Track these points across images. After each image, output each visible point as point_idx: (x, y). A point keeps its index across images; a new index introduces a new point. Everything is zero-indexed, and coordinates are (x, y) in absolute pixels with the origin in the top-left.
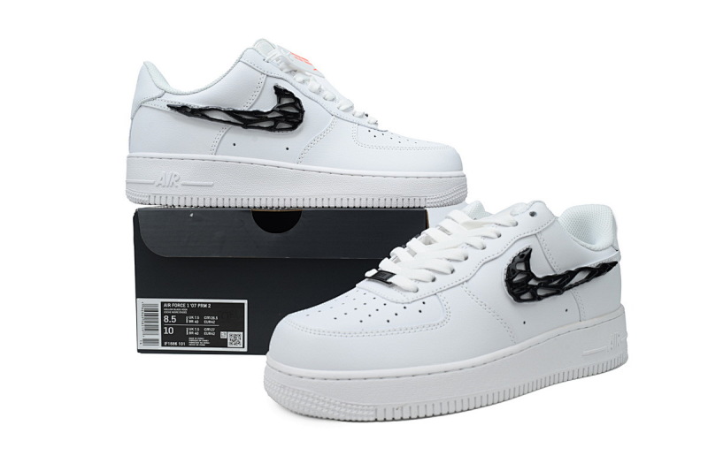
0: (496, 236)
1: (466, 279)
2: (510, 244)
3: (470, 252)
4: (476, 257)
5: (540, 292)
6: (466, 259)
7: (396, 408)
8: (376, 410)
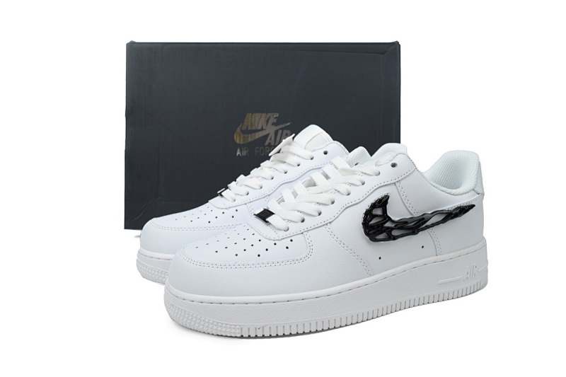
0: (361, 184)
1: (331, 221)
2: (370, 192)
3: (337, 197)
4: (342, 201)
5: (395, 233)
6: (333, 203)
7: (258, 327)
8: (242, 329)
